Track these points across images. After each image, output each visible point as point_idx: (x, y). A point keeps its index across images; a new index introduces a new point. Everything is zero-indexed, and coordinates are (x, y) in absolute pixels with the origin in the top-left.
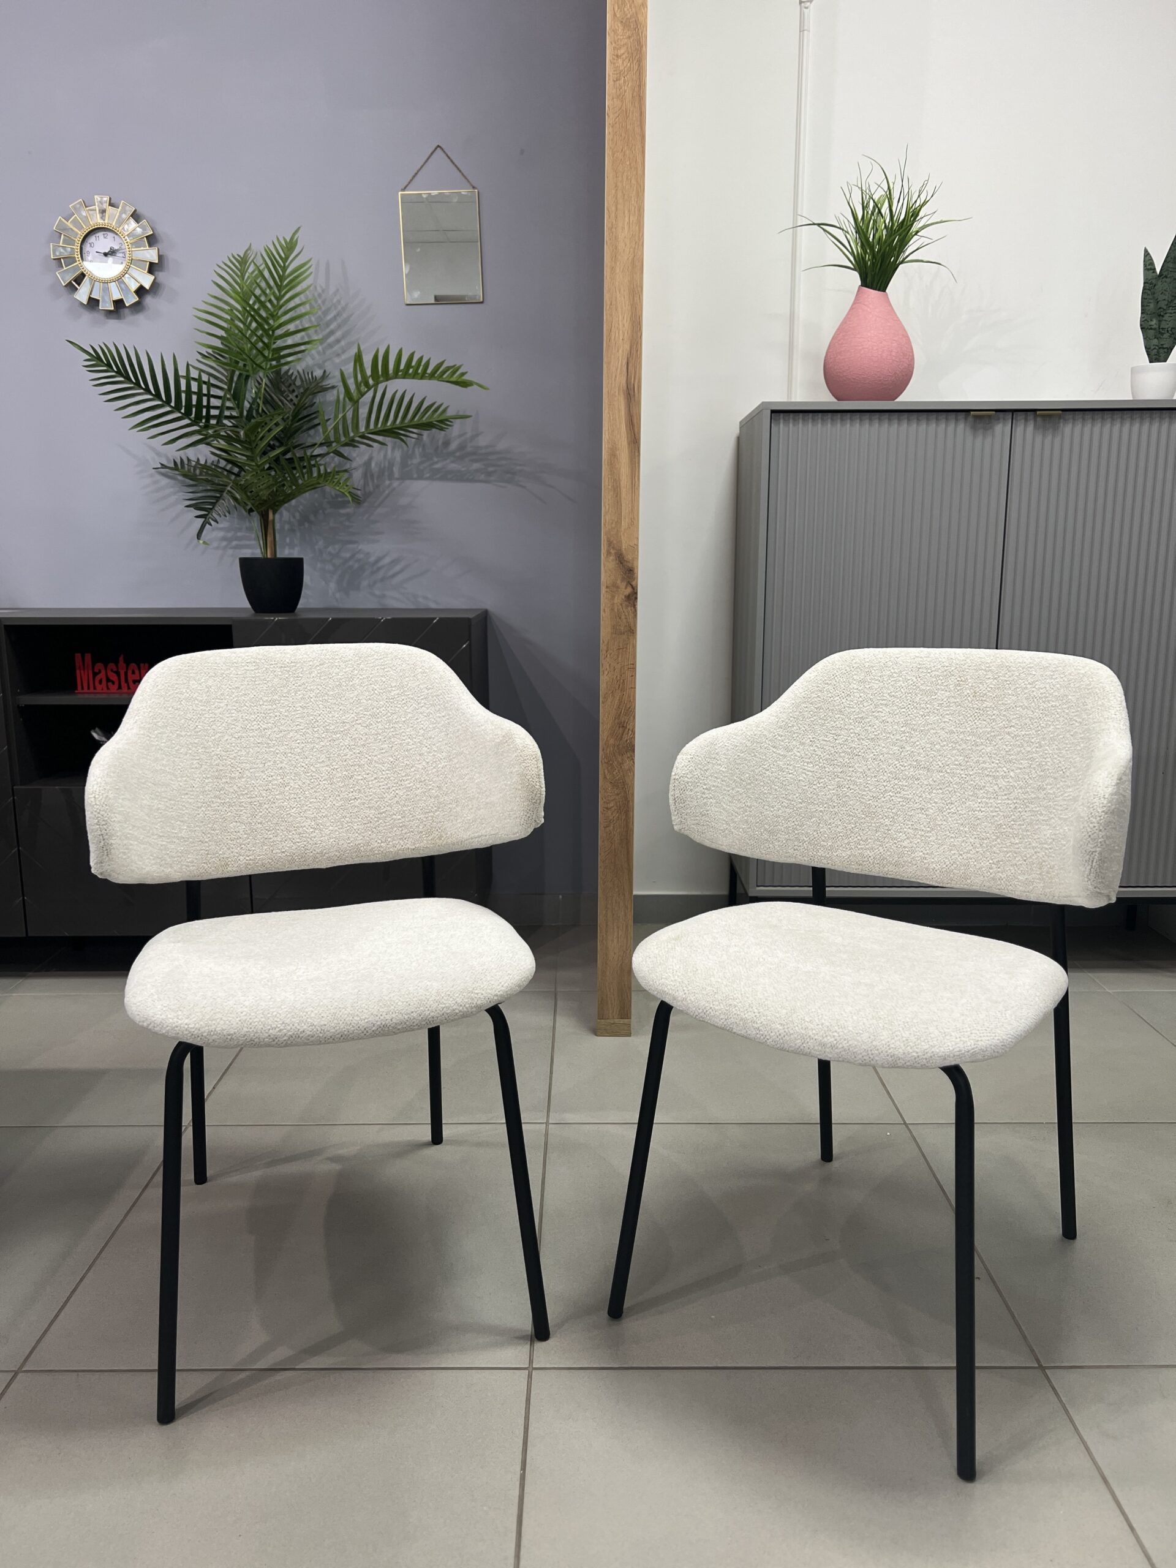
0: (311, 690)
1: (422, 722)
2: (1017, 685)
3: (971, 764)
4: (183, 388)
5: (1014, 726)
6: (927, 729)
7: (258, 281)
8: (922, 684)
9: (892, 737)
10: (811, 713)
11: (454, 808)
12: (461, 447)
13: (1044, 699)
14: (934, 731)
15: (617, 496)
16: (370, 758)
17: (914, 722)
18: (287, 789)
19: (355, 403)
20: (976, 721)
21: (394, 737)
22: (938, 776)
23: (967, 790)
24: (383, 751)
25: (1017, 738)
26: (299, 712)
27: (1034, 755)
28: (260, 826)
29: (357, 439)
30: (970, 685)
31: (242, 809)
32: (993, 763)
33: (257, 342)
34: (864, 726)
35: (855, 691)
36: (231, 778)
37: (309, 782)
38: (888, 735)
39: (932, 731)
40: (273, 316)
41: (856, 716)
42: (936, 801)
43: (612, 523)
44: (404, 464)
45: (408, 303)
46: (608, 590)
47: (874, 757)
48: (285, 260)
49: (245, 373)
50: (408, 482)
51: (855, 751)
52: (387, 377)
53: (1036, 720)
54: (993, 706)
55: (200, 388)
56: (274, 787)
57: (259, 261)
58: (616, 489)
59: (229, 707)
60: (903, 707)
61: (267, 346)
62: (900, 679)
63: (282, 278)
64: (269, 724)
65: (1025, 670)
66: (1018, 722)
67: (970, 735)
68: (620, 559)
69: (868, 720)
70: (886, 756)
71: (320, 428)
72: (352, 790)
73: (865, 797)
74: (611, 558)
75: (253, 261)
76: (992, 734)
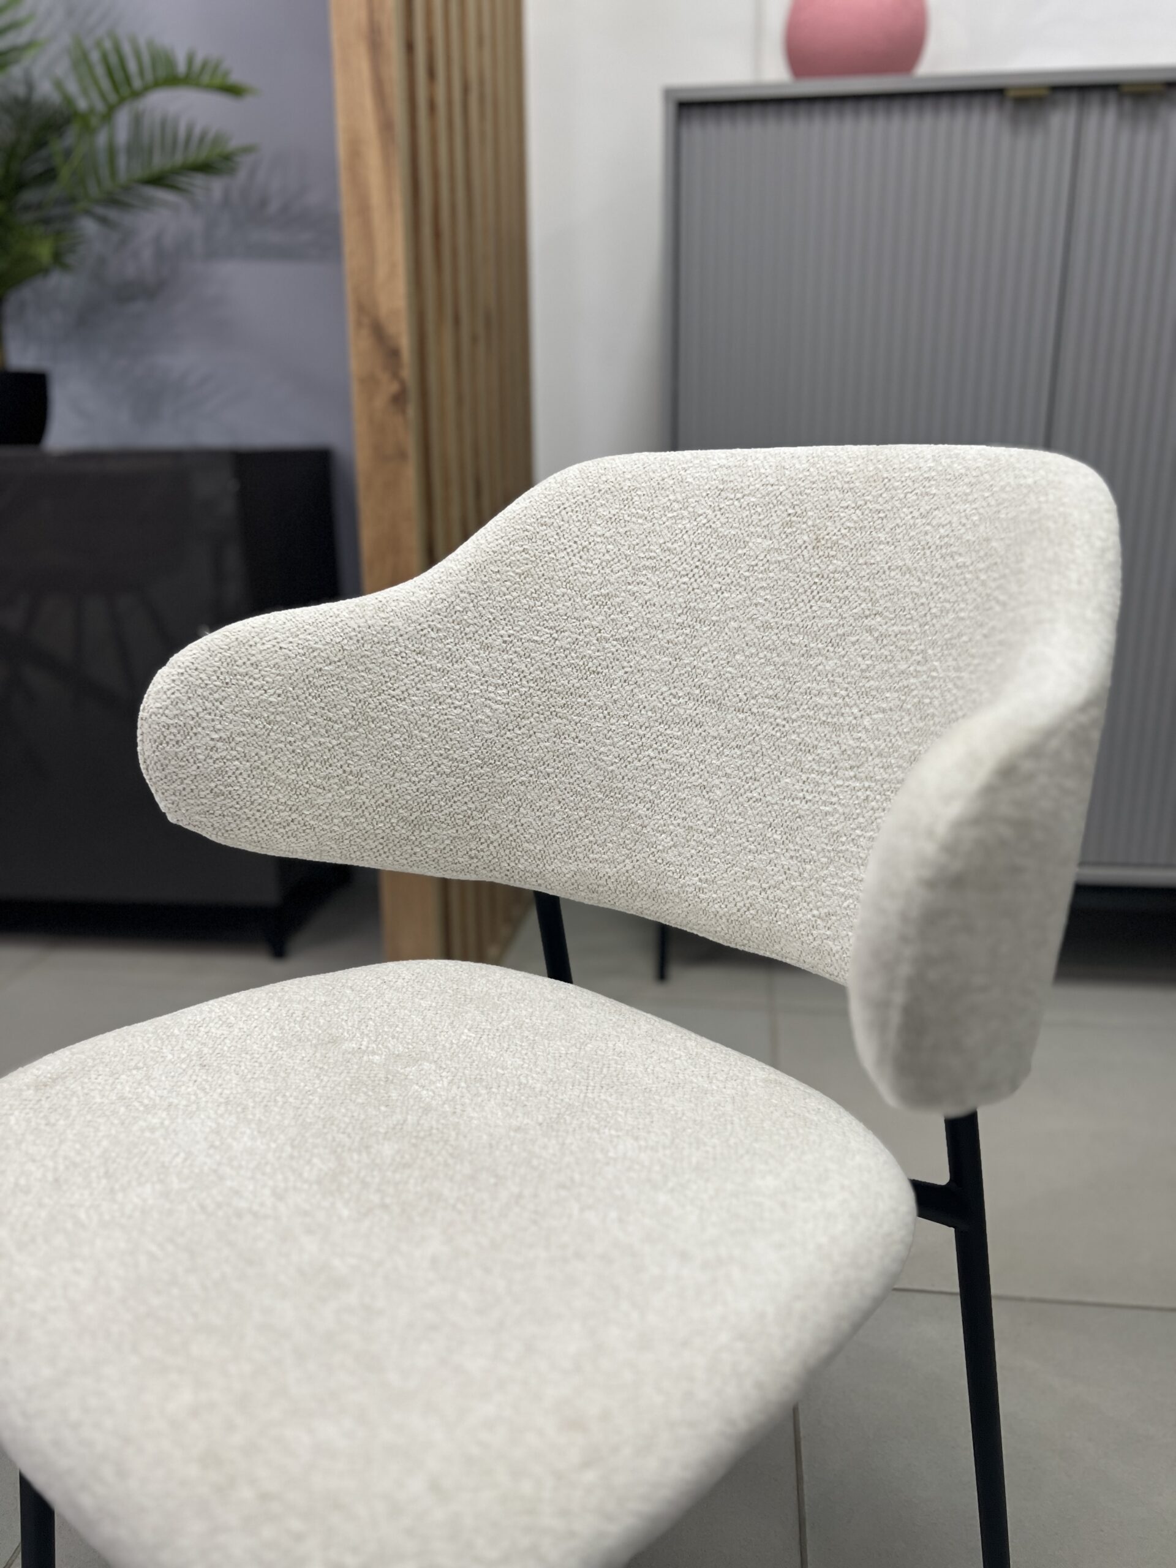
2: (898, 521)
3: (797, 696)
6: (723, 619)
8: (723, 525)
9: (660, 636)
10: (508, 583)
13: (944, 551)
14: (737, 625)
17: (701, 606)
20: (813, 602)
22: (736, 721)
23: (785, 752)
25: (885, 642)
27: (912, 680)
30: (810, 523)
32: (835, 695)
34: (609, 612)
35: (599, 540)
38: (653, 632)
39: (733, 624)
41: (596, 593)
42: (729, 771)
47: (626, 676)
51: (590, 664)
53: (924, 600)
54: (848, 569)
60: (683, 573)
62: (685, 513)
65: (916, 485)
66: (889, 604)
67: (799, 632)
69: (618, 600)
70: (647, 674)
73: (605, 758)
76: (840, 631)
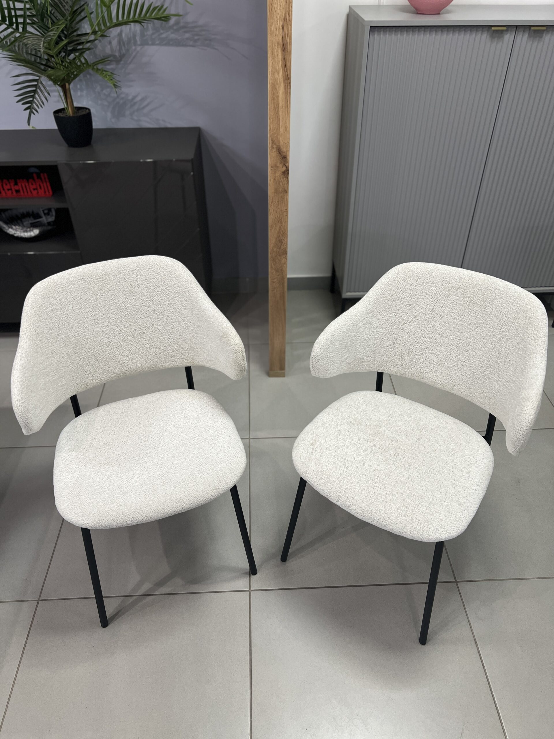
0: (116, 290)
2: (494, 302)
3: (463, 338)
5: (488, 325)
6: (443, 314)
8: (444, 290)
9: (425, 316)
10: (384, 303)
12: (177, 23)
13: (506, 316)
14: (447, 317)
15: (277, 113)
16: (152, 323)
17: (437, 310)
18: (111, 343)
20: (469, 316)
21: (164, 312)
22: (446, 340)
23: (460, 350)
24: (159, 319)
25: (489, 332)
26: (111, 303)
27: (496, 344)
28: (101, 364)
30: (469, 295)
31: (90, 358)
32: (475, 340)
34: (411, 309)
35: (408, 290)
36: (81, 345)
37: (122, 338)
38: (423, 315)
39: (446, 316)
41: (407, 304)
42: (443, 352)
43: (274, 130)
44: (142, 35)
46: (272, 168)
47: (414, 325)
50: (146, 47)
53: (500, 326)
54: (479, 310)
56: (105, 344)
58: (276, 108)
59: (74, 308)
60: (432, 301)
62: (433, 285)
64: (97, 312)
65: (499, 294)
66: (490, 323)
67: (465, 322)
68: (279, 151)
69: (413, 306)
70: (420, 325)
72: (145, 340)
73: (408, 344)
74: (274, 150)
76: (477, 325)
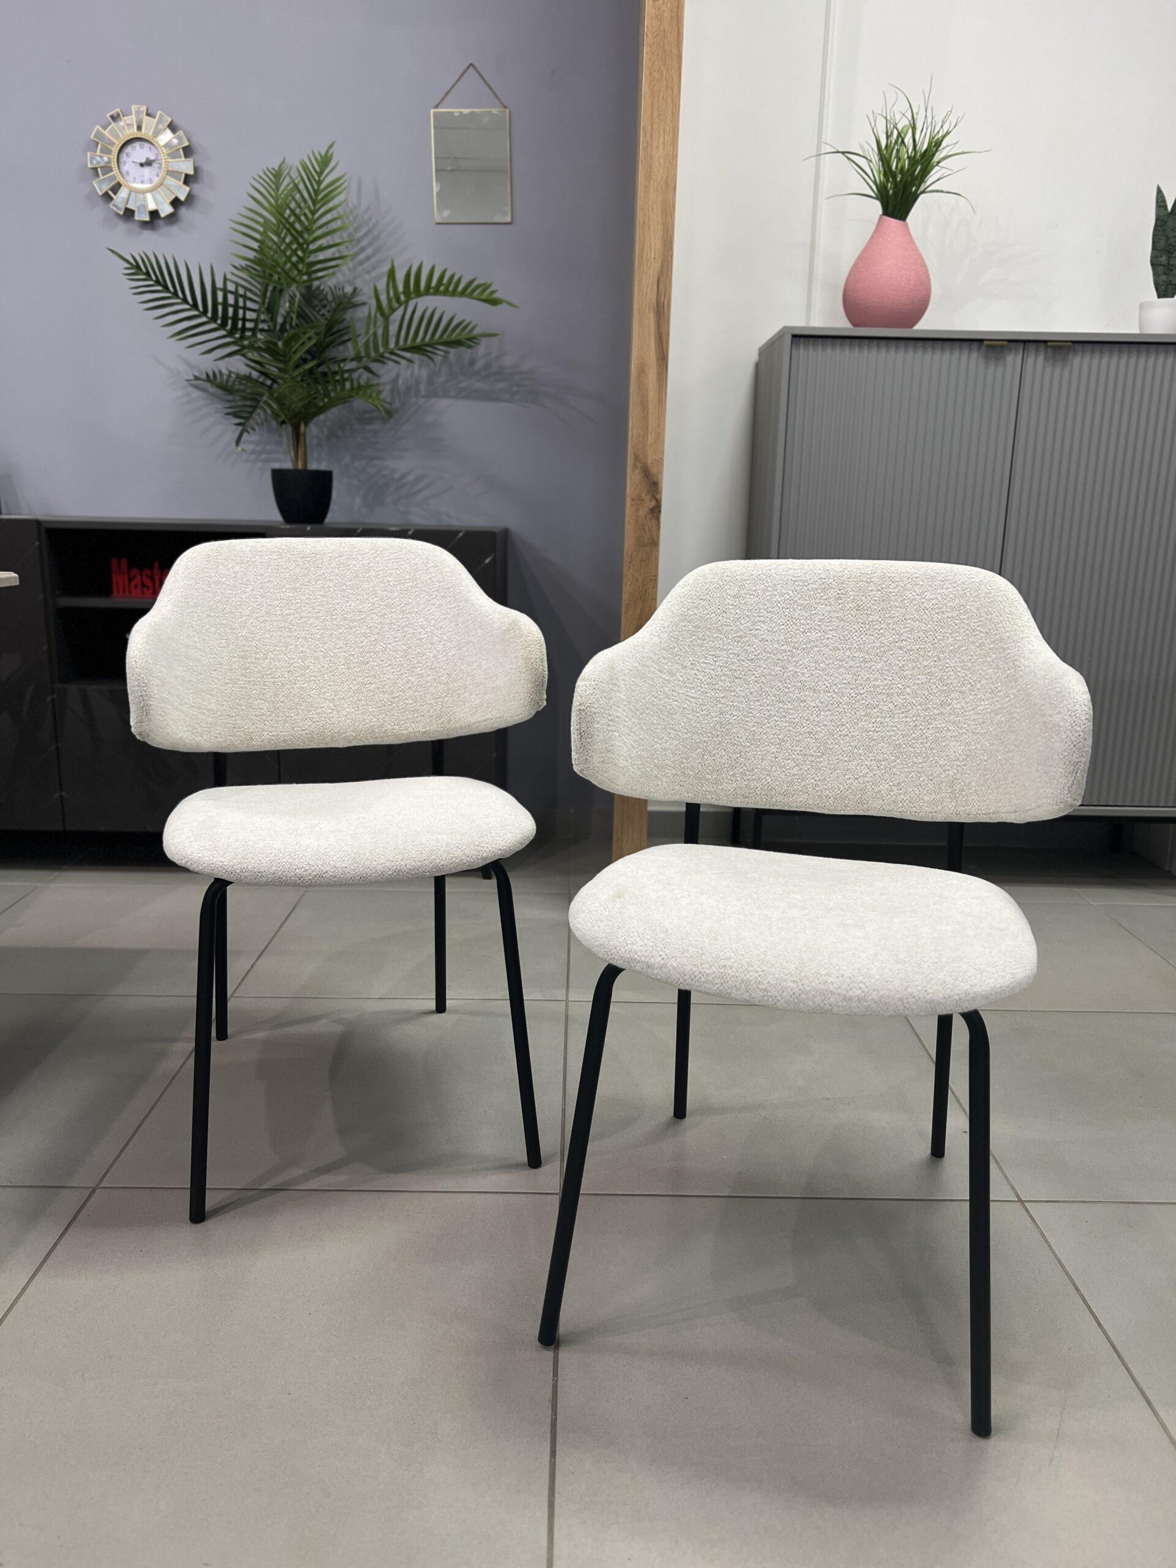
1: (434, 613)
4: (220, 299)
7: (293, 194)
11: (463, 694)
12: (487, 366)
19: (386, 318)
29: (387, 355)
33: (291, 256)
40: (308, 230)
43: (639, 438)
44: (430, 381)
45: (438, 221)
46: (633, 501)
48: (320, 174)
49: (279, 287)
50: (434, 400)
52: (418, 293)
55: (236, 301)
57: (294, 174)
58: (644, 404)
59: (254, 592)
61: (301, 260)
63: (317, 192)
64: (291, 611)
68: (646, 472)
71: (350, 345)
72: (367, 675)
74: (637, 471)
75: (288, 174)
